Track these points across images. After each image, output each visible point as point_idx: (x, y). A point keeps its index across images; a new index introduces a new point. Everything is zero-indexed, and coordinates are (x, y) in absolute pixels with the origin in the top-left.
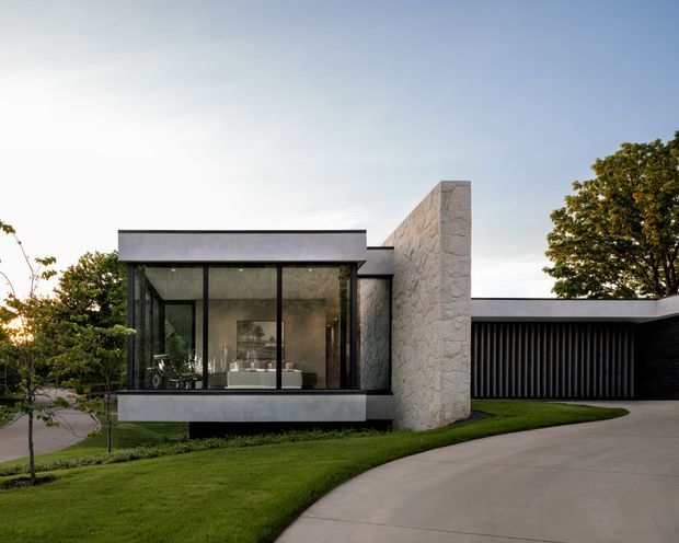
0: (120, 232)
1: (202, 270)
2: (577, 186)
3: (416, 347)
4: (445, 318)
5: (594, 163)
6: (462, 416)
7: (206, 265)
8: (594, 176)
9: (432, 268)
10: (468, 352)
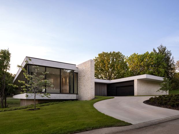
0: (26, 57)
1: (45, 68)
2: (96, 58)
3: (84, 86)
4: (91, 82)
5: (98, 54)
6: (93, 98)
7: (46, 67)
8: (98, 56)
9: (88, 73)
10: (94, 88)
